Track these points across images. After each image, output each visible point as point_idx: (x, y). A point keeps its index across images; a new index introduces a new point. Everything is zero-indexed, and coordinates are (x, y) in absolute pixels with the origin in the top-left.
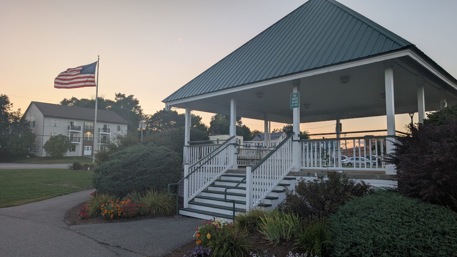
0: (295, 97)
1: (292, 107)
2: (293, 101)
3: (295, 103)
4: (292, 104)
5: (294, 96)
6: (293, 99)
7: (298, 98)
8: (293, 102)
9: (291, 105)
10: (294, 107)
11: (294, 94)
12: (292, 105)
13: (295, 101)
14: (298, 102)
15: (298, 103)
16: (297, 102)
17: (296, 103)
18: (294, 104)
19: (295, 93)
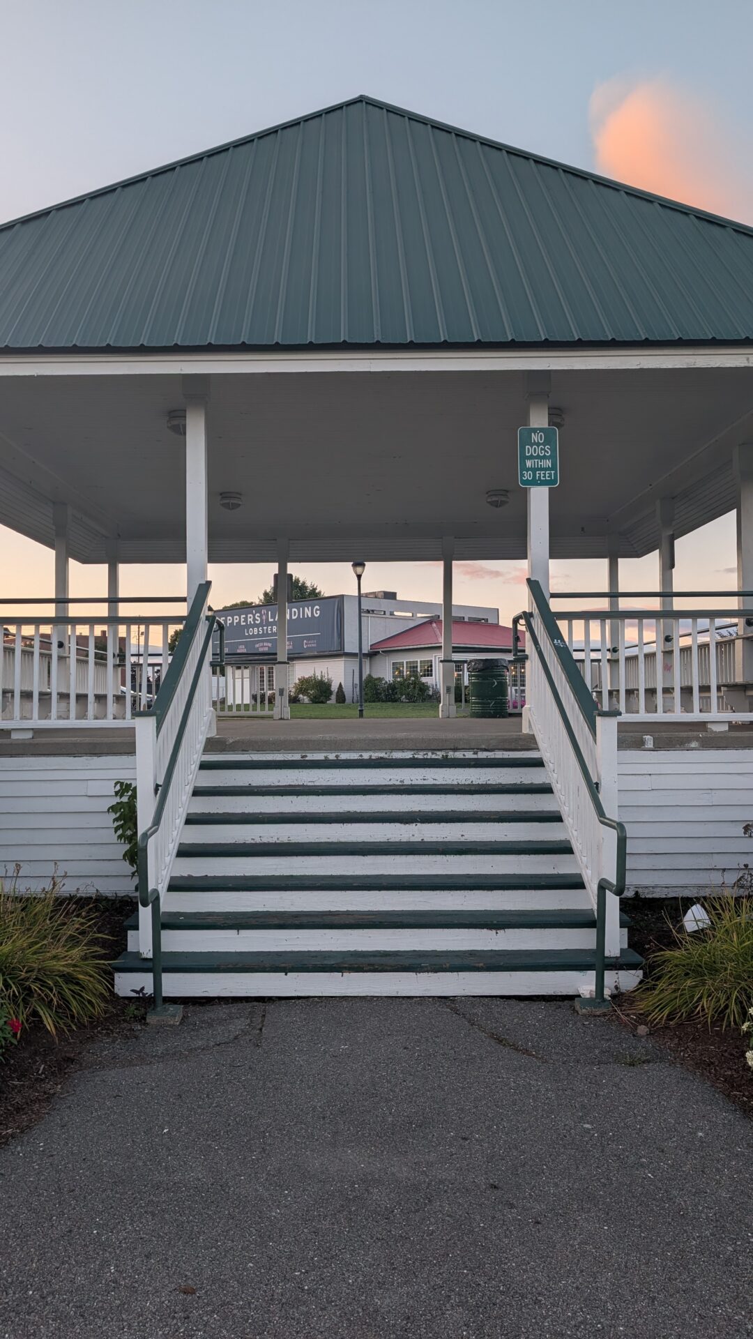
0: (538, 444)
1: (525, 482)
2: (531, 457)
3: (541, 469)
4: (528, 470)
5: (534, 437)
6: (532, 450)
7: (553, 450)
8: (529, 464)
9: (522, 475)
10: (535, 482)
11: (535, 430)
12: (528, 476)
13: (538, 457)
14: (554, 464)
15: (553, 468)
16: (549, 463)
17: (545, 469)
18: (534, 470)
19: (541, 430)
